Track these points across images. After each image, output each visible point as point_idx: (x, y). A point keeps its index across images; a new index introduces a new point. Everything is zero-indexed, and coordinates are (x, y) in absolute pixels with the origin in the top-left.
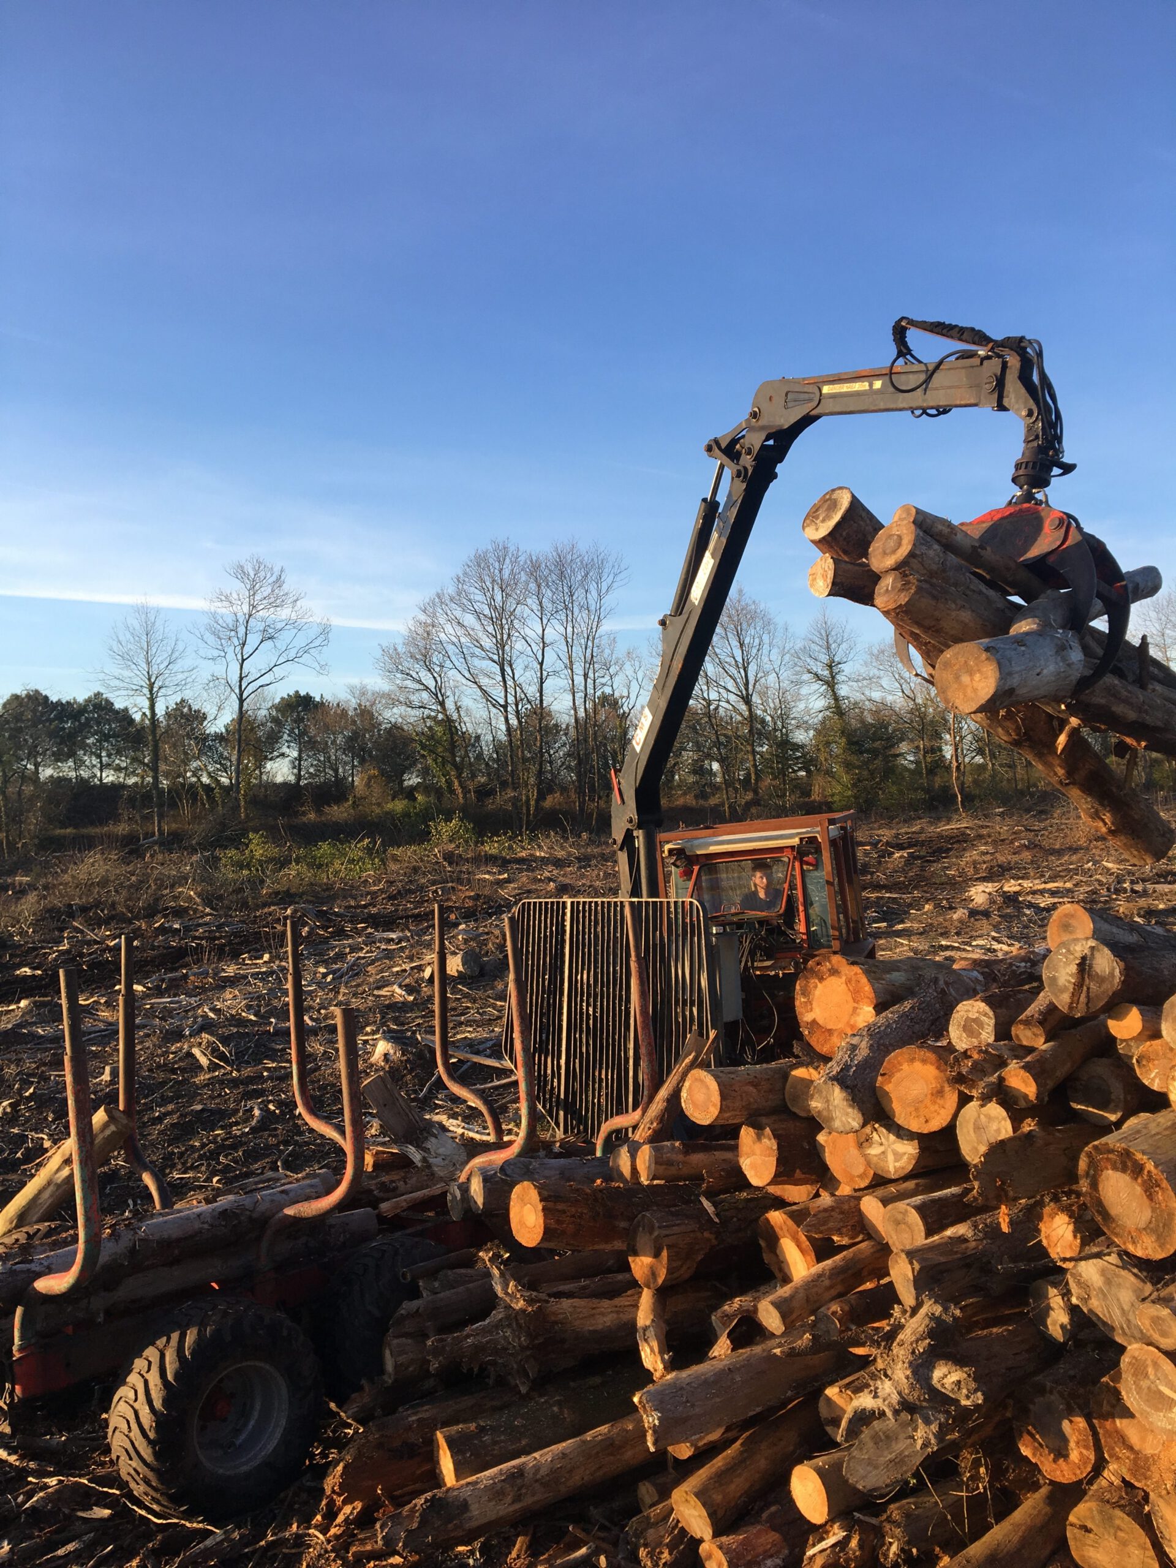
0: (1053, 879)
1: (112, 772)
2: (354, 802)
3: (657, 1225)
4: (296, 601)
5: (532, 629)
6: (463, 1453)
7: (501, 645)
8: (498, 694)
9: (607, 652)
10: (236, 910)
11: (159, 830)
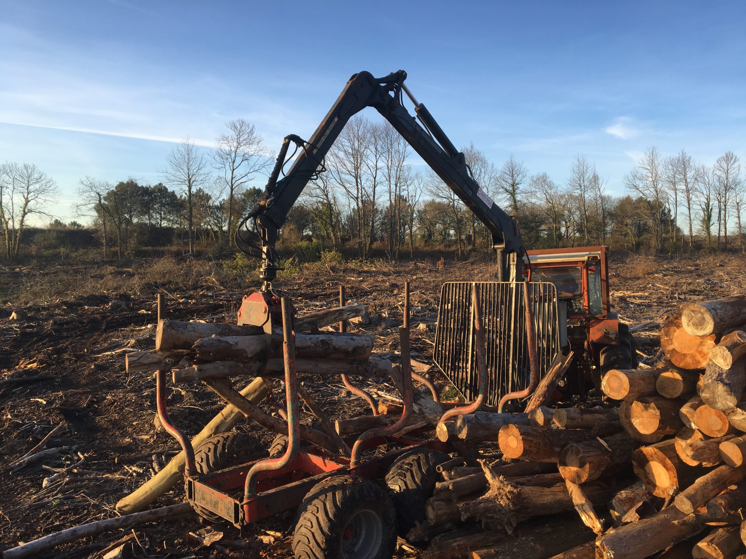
0: (637, 291)
1: (166, 222)
2: (283, 241)
3: (582, 451)
4: (259, 142)
5: (371, 161)
7: (357, 168)
9: (406, 173)
10: (235, 288)
11: (192, 249)
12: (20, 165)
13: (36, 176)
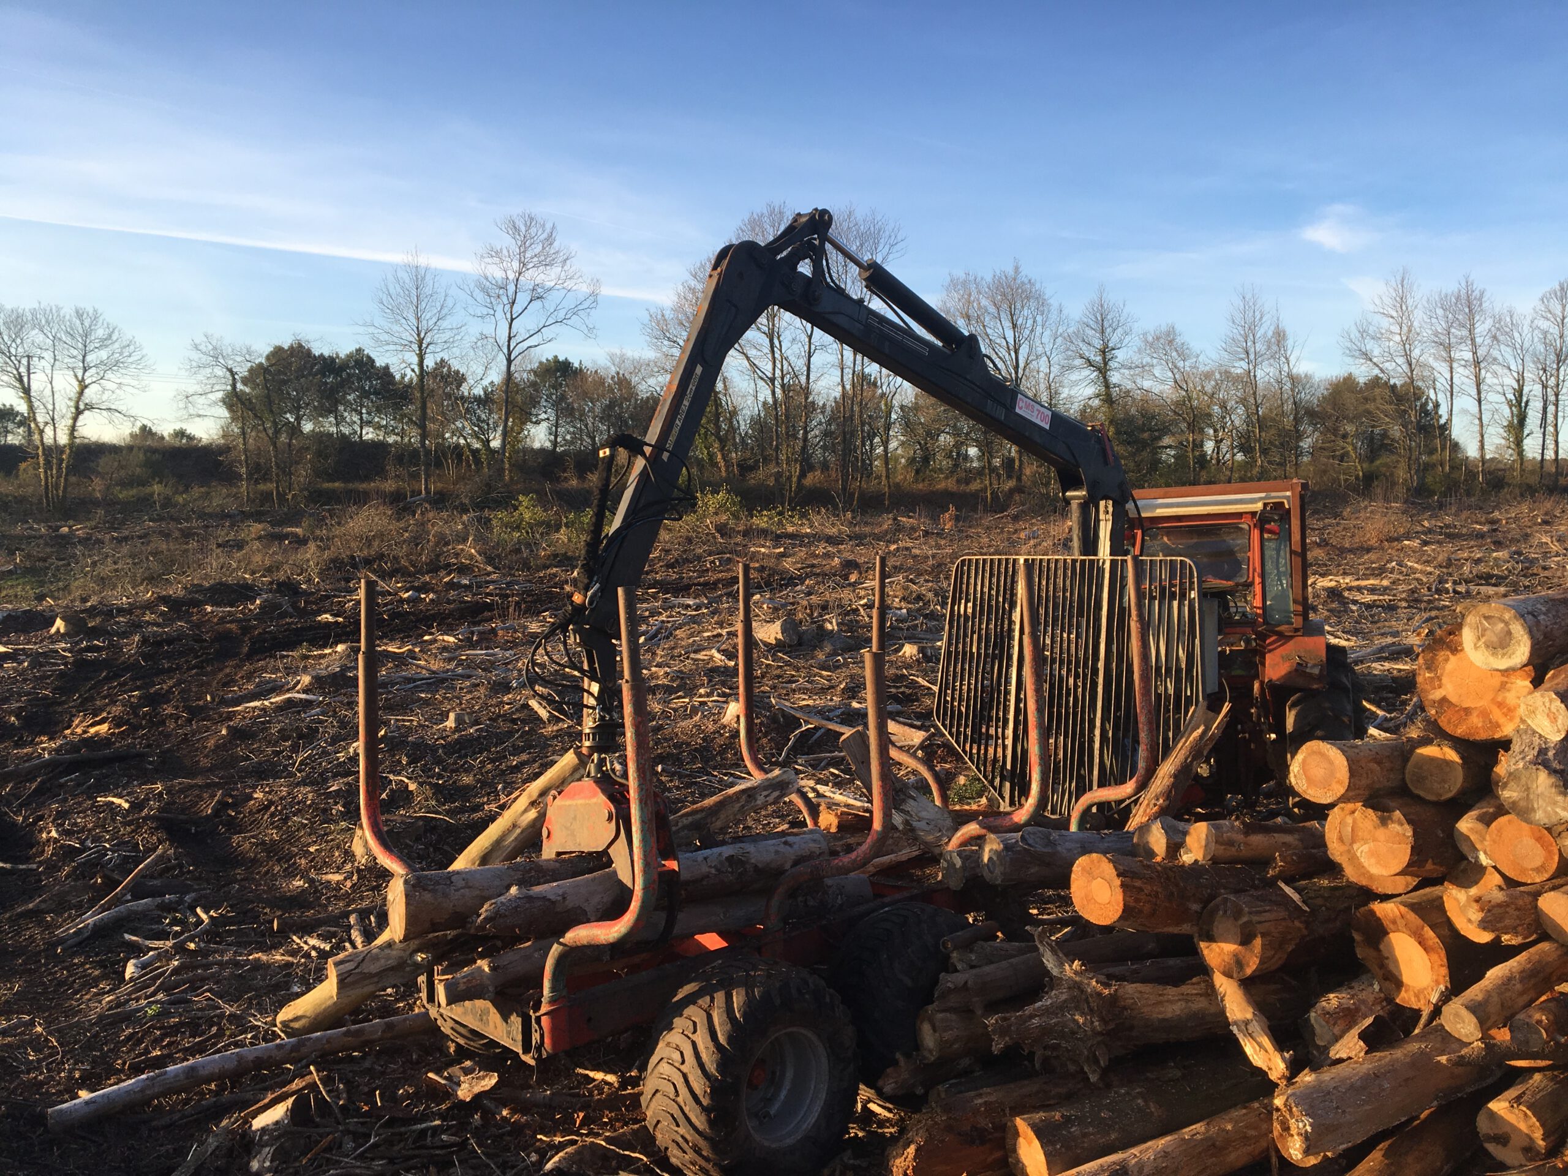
1: (371, 429)
3: (1246, 909)
4: (565, 261)
6: (1053, 1144)
8: (767, 367)
10: (519, 570)
11: (426, 488)
12: (68, 311)
13: (100, 333)
